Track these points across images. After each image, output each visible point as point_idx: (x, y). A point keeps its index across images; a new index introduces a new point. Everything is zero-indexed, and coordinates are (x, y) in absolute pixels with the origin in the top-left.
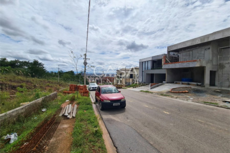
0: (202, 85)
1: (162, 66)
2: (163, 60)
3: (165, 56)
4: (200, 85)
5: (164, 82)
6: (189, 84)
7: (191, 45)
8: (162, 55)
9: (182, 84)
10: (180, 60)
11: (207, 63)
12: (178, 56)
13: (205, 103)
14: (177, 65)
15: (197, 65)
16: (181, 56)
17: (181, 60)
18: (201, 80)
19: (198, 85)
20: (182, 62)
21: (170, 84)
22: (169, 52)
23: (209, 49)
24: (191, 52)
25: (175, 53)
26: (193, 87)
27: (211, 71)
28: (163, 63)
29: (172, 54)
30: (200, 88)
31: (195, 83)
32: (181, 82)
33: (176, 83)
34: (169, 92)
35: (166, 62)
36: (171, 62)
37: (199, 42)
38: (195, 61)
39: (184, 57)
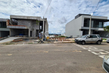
0: (28, 37)
1: (6, 26)
2: (7, 22)
3: (9, 20)
4: (27, 37)
5: (8, 36)
6: (23, 37)
7: (23, 18)
8: (6, 19)
9: (20, 36)
11: (29, 28)
12: (17, 22)
13: (29, 44)
14: (17, 27)
15: (26, 28)
16: (19, 22)
17: (19, 25)
18: (28, 35)
19: (26, 37)
20: (19, 26)
21: (13, 37)
22: (11, 19)
23: (30, 22)
24: (23, 22)
25: (15, 20)
26: (24, 38)
27: (30, 31)
28: (7, 24)
29: (13, 20)
30: (27, 38)
31: (25, 36)
32: (19, 36)
33: (16, 36)
34: (12, 42)
35: (10, 24)
36: (13, 25)
37: (26, 18)
38: (25, 26)
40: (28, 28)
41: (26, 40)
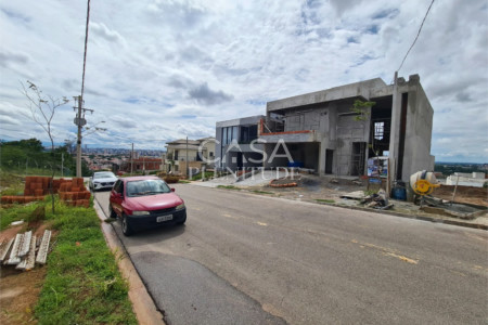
0: (316, 173)
1: (257, 138)
2: (259, 126)
3: (263, 119)
4: (313, 173)
7: (301, 104)
8: (258, 117)
10: (287, 129)
11: (324, 136)
12: (284, 122)
13: (319, 201)
14: (281, 138)
15: (309, 138)
16: (289, 121)
18: (315, 165)
19: (310, 173)
20: (289, 133)
22: (269, 112)
23: (326, 113)
24: (302, 117)
25: (279, 116)
26: (303, 176)
27: (327, 151)
28: (259, 132)
29: (274, 116)
30: (312, 177)
31: (307, 170)
34: (268, 186)
35: (265, 132)
36: (272, 131)
37: (312, 101)
38: (307, 132)
39: (292, 125)
40: (319, 140)
41: (308, 184)
